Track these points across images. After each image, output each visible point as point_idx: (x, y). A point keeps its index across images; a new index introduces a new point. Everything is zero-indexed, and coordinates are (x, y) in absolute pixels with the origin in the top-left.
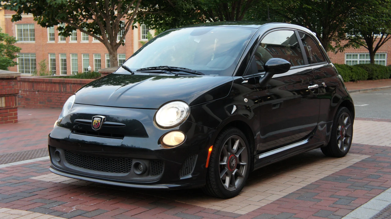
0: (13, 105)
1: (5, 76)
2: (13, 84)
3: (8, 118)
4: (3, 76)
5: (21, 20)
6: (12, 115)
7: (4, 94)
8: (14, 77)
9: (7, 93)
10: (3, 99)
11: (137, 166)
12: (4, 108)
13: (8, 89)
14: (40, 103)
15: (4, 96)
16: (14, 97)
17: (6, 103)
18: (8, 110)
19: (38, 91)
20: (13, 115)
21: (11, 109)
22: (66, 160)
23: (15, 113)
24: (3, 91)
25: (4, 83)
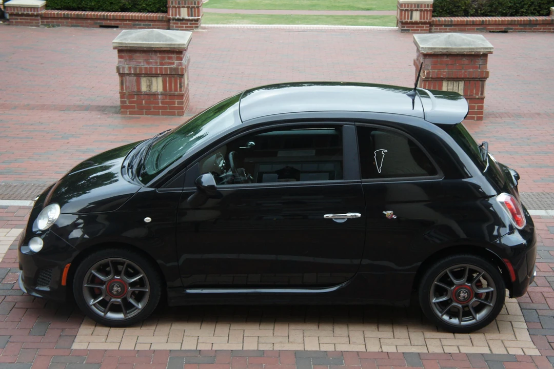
0: (477, 94)
4: (463, 50)
7: (464, 77)
9: (468, 77)
10: (462, 84)
13: (471, 70)
15: (463, 80)
16: (481, 83)
17: (465, 90)
20: (476, 108)
21: (473, 99)
23: (478, 106)
24: (462, 73)
25: (465, 61)
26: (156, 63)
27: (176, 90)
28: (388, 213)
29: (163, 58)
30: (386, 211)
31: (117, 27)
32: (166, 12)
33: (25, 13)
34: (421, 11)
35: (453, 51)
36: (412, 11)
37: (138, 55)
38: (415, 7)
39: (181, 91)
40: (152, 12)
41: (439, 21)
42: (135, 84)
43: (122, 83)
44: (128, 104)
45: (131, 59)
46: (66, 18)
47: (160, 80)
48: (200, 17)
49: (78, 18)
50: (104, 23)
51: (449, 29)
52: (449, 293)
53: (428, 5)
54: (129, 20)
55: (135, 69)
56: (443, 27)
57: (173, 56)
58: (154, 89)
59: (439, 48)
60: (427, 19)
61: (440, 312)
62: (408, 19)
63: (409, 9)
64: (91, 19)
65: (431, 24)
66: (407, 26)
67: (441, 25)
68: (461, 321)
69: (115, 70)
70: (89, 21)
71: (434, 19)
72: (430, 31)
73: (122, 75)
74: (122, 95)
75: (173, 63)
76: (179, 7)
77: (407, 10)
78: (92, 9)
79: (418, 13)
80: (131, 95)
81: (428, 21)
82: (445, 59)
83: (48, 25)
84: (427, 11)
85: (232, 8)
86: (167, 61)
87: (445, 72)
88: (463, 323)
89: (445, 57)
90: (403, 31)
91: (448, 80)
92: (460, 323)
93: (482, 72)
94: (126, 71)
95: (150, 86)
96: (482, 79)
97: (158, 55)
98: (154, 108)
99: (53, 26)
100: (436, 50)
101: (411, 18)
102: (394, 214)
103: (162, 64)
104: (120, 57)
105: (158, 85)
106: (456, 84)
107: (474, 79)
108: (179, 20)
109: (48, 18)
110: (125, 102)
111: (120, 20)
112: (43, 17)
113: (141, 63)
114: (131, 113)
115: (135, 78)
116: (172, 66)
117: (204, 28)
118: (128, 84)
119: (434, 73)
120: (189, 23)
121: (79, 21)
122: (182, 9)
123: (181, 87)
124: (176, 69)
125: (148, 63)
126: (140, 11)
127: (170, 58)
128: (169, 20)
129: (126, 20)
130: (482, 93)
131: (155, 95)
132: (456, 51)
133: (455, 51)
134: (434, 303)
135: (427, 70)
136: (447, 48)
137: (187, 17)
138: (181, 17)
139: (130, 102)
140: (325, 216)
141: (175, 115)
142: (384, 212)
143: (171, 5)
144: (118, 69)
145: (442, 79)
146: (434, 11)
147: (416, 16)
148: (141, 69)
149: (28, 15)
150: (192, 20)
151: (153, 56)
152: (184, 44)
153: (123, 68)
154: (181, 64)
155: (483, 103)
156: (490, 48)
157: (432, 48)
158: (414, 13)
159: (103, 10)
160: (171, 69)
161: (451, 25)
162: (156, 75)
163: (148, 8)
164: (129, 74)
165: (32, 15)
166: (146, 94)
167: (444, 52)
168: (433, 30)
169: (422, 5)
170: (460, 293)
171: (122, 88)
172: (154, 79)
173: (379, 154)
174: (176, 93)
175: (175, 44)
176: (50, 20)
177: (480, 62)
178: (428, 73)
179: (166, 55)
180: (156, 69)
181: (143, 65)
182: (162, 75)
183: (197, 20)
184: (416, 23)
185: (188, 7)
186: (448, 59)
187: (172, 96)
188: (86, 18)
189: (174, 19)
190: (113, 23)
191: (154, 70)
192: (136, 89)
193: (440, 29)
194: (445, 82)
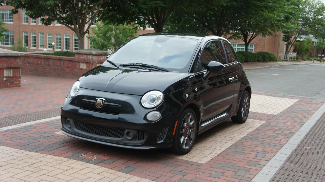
0: (18, 75)
1: (13, 55)
2: (18, 60)
3: (14, 83)
4: (12, 54)
5: (18, 13)
6: (17, 81)
7: (12, 67)
8: (19, 56)
9: (14, 67)
11: (128, 134)
12: (12, 77)
13: (15, 64)
14: (29, 71)
15: (13, 69)
16: (19, 69)
17: (13, 73)
18: (15, 78)
19: (28, 63)
21: (16, 77)
22: (75, 126)
23: (19, 80)
24: (12, 65)
25: (13, 59)
35: (8, 54)
82: (4, 59)
87: (5, 65)
89: (4, 58)
91: (6, 69)
100: (2, 54)
106: (9, 70)
107: (16, 68)
130: (20, 74)
133: (10, 54)
136: (6, 53)
167: (5, 55)
186: (5, 59)
194: (5, 71)
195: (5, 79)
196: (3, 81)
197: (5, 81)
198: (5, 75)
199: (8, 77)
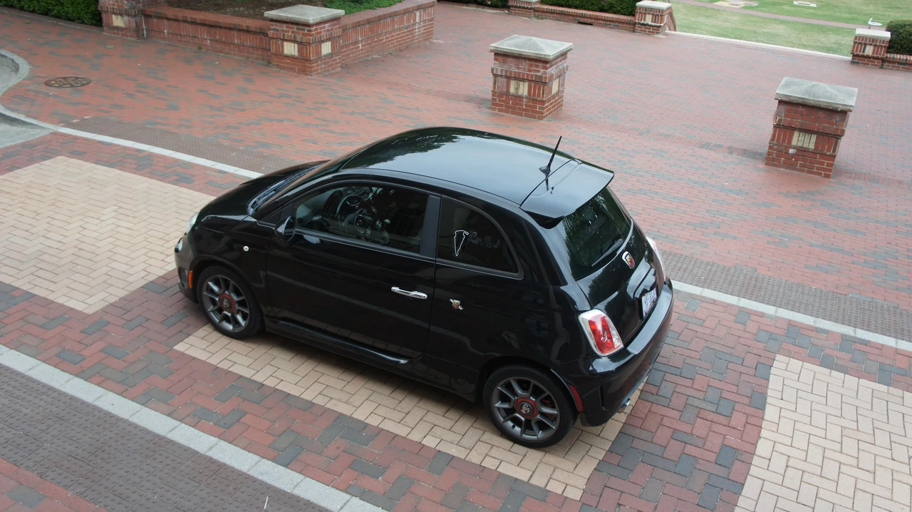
0: (829, 150)
3: (814, 166)
6: (823, 164)
7: (817, 130)
9: (821, 131)
10: (814, 137)
12: (811, 150)
13: (826, 125)
15: (816, 134)
16: (835, 139)
17: (817, 144)
18: (818, 155)
20: (825, 165)
21: (823, 155)
23: (828, 163)
24: (816, 126)
25: (821, 114)
26: (525, 69)
27: (539, 96)
28: (455, 302)
29: (531, 66)
30: (453, 299)
31: (592, 25)
32: (634, 15)
33: (522, 5)
34: (875, 46)
35: (809, 102)
36: (866, 45)
37: (510, 59)
38: (870, 41)
39: (543, 97)
40: (625, 15)
41: (893, 58)
42: (505, 85)
43: (495, 83)
44: (497, 101)
45: (504, 62)
46: (552, 12)
47: (526, 84)
48: (662, 25)
49: (562, 13)
50: (582, 20)
51: (903, 68)
52: (512, 403)
53: (884, 41)
54: (603, 20)
55: (506, 71)
56: (896, 65)
57: (540, 64)
58: (520, 92)
59: (794, 97)
60: (880, 54)
61: (504, 418)
62: (860, 52)
63: (863, 42)
64: (572, 16)
65: (883, 60)
66: (859, 59)
67: (895, 63)
68: (523, 432)
69: (490, 71)
70: (570, 17)
71: (889, 55)
72: (882, 67)
73: (495, 76)
74: (494, 93)
75: (539, 71)
76: (645, 14)
77: (861, 43)
78: (577, 7)
79: (872, 48)
80: (501, 95)
81: (880, 57)
82: (801, 109)
83: (538, 17)
84: (882, 46)
85: (775, 13)
86: (534, 68)
87: (797, 122)
88: (525, 436)
89: (801, 107)
90: (852, 62)
91: (800, 131)
92: (521, 435)
93: (837, 129)
94: (499, 73)
95: (517, 89)
96: (837, 136)
97: (528, 62)
98: (519, 109)
99: (541, 19)
101: (864, 52)
102: (461, 304)
103: (529, 70)
104: (496, 59)
105: (524, 89)
106: (808, 136)
107: (828, 134)
108: (643, 24)
109: (538, 11)
110: (495, 100)
111: (595, 19)
112: (536, 10)
113: (512, 67)
114: (499, 110)
115: (506, 80)
116: (538, 74)
117: (666, 34)
118: (499, 85)
119: (787, 121)
120: (652, 28)
121: (562, 16)
122: (647, 16)
123: (543, 93)
124: (541, 77)
125: (518, 68)
126: (615, 13)
127: (537, 66)
128: (635, 24)
129: (600, 20)
130: (834, 151)
131: (520, 97)
132: (813, 103)
134: (498, 408)
135: (779, 116)
136: (803, 98)
137: (650, 23)
138: (645, 23)
139: (500, 101)
140: (393, 288)
141: (535, 118)
142: (451, 300)
143: (638, 11)
144: (492, 70)
145: (794, 129)
146: (889, 47)
147: (869, 51)
148: (511, 72)
149: (523, 8)
150: (654, 26)
151: (523, 62)
152: (549, 56)
153: (497, 70)
154: (545, 73)
155: (833, 161)
156: (850, 106)
157: (787, 96)
158: (868, 47)
159: (585, 9)
160: (536, 75)
161: (905, 64)
162: (523, 80)
163: (622, 11)
164: (501, 76)
165: (527, 8)
166: (513, 95)
167: (800, 101)
168: (885, 66)
169: (877, 40)
170: (522, 405)
171: (494, 88)
172: (521, 83)
173: (460, 235)
174: (539, 99)
175: (541, 54)
176: (540, 13)
177: (838, 118)
178: (780, 120)
179: (534, 63)
180: (524, 74)
181: (514, 69)
182: (528, 80)
183: (659, 27)
184: (868, 57)
185: (653, 15)
186: (804, 109)
187: (535, 101)
188: (569, 15)
189: (639, 23)
190: (589, 21)
191: (521, 74)
192: (505, 90)
193: (892, 66)
194: (796, 134)
195: (791, 151)
196: (787, 153)
197: (793, 156)
198: (794, 142)
199: (802, 151)
